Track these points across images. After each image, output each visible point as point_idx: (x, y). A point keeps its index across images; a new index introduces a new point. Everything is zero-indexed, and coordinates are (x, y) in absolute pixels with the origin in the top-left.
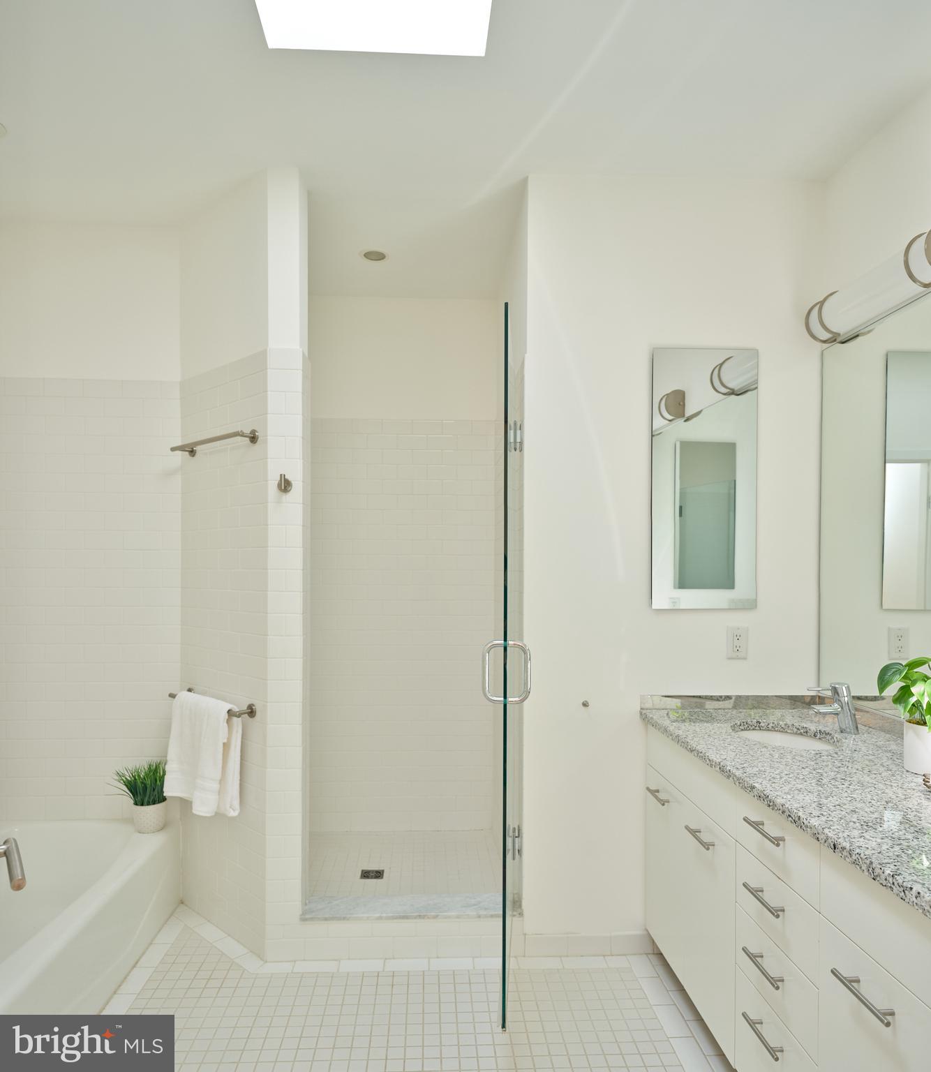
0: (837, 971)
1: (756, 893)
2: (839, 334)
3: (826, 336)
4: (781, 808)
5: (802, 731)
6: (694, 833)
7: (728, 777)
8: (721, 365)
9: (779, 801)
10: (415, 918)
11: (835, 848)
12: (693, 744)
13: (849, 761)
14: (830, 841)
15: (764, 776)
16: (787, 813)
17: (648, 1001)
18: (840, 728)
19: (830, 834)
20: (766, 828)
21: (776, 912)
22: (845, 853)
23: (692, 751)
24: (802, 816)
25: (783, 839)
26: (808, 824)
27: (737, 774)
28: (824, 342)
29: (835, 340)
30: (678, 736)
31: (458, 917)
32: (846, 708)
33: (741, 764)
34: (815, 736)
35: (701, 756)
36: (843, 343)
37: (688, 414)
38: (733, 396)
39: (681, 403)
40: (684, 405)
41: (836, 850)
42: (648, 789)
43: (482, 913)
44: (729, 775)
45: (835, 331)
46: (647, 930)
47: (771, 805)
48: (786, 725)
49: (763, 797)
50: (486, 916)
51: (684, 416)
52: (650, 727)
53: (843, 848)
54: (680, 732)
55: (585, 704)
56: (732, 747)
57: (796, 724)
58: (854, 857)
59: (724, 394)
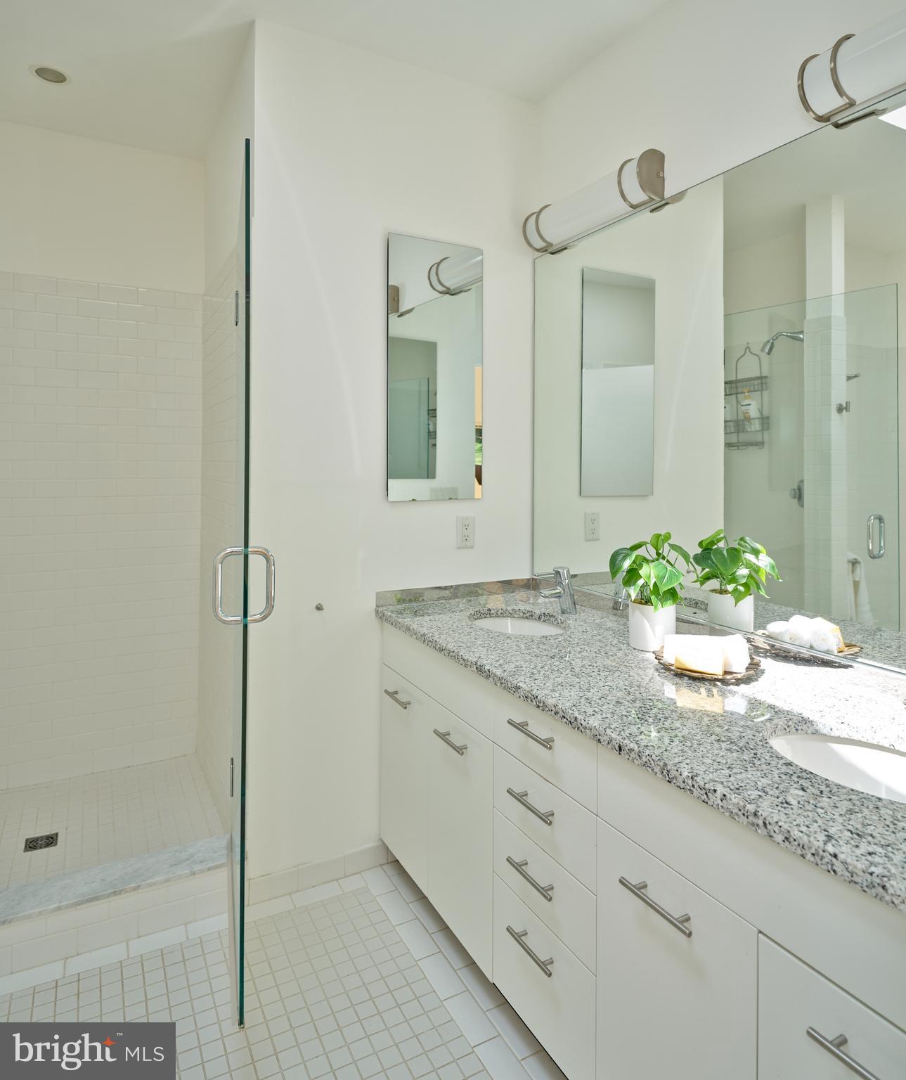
0: (625, 879)
1: (521, 798)
2: (551, 245)
3: (540, 244)
4: (553, 708)
5: (528, 615)
6: (444, 736)
7: (488, 677)
8: (439, 264)
9: (550, 701)
10: (109, 896)
11: (620, 750)
12: (442, 642)
13: (584, 644)
14: (614, 742)
15: (523, 673)
16: (561, 714)
17: (391, 922)
18: (562, 609)
19: (614, 736)
20: (532, 728)
21: (547, 818)
22: (633, 755)
23: (441, 650)
24: (579, 717)
25: (552, 740)
26: (588, 726)
27: (498, 674)
28: (538, 250)
29: (546, 251)
30: (424, 635)
31: (167, 881)
32: (567, 590)
33: (497, 661)
34: (540, 618)
35: (453, 656)
36: (553, 254)
37: (402, 309)
38: (448, 295)
39: (396, 299)
40: (398, 301)
41: (622, 752)
42: (386, 691)
43: (197, 868)
44: (488, 675)
45: (548, 240)
46: (382, 840)
47: (541, 706)
48: (513, 610)
49: (530, 698)
50: (202, 871)
51: (398, 311)
52: (387, 625)
53: (631, 750)
54: (425, 630)
55: (319, 608)
56: (480, 642)
57: (522, 608)
58: (644, 759)
59: (441, 293)
